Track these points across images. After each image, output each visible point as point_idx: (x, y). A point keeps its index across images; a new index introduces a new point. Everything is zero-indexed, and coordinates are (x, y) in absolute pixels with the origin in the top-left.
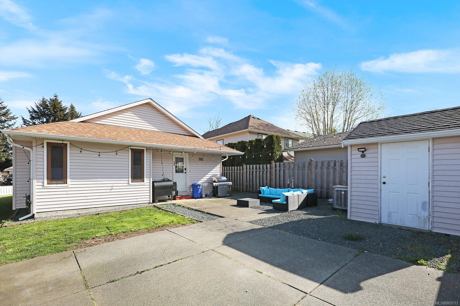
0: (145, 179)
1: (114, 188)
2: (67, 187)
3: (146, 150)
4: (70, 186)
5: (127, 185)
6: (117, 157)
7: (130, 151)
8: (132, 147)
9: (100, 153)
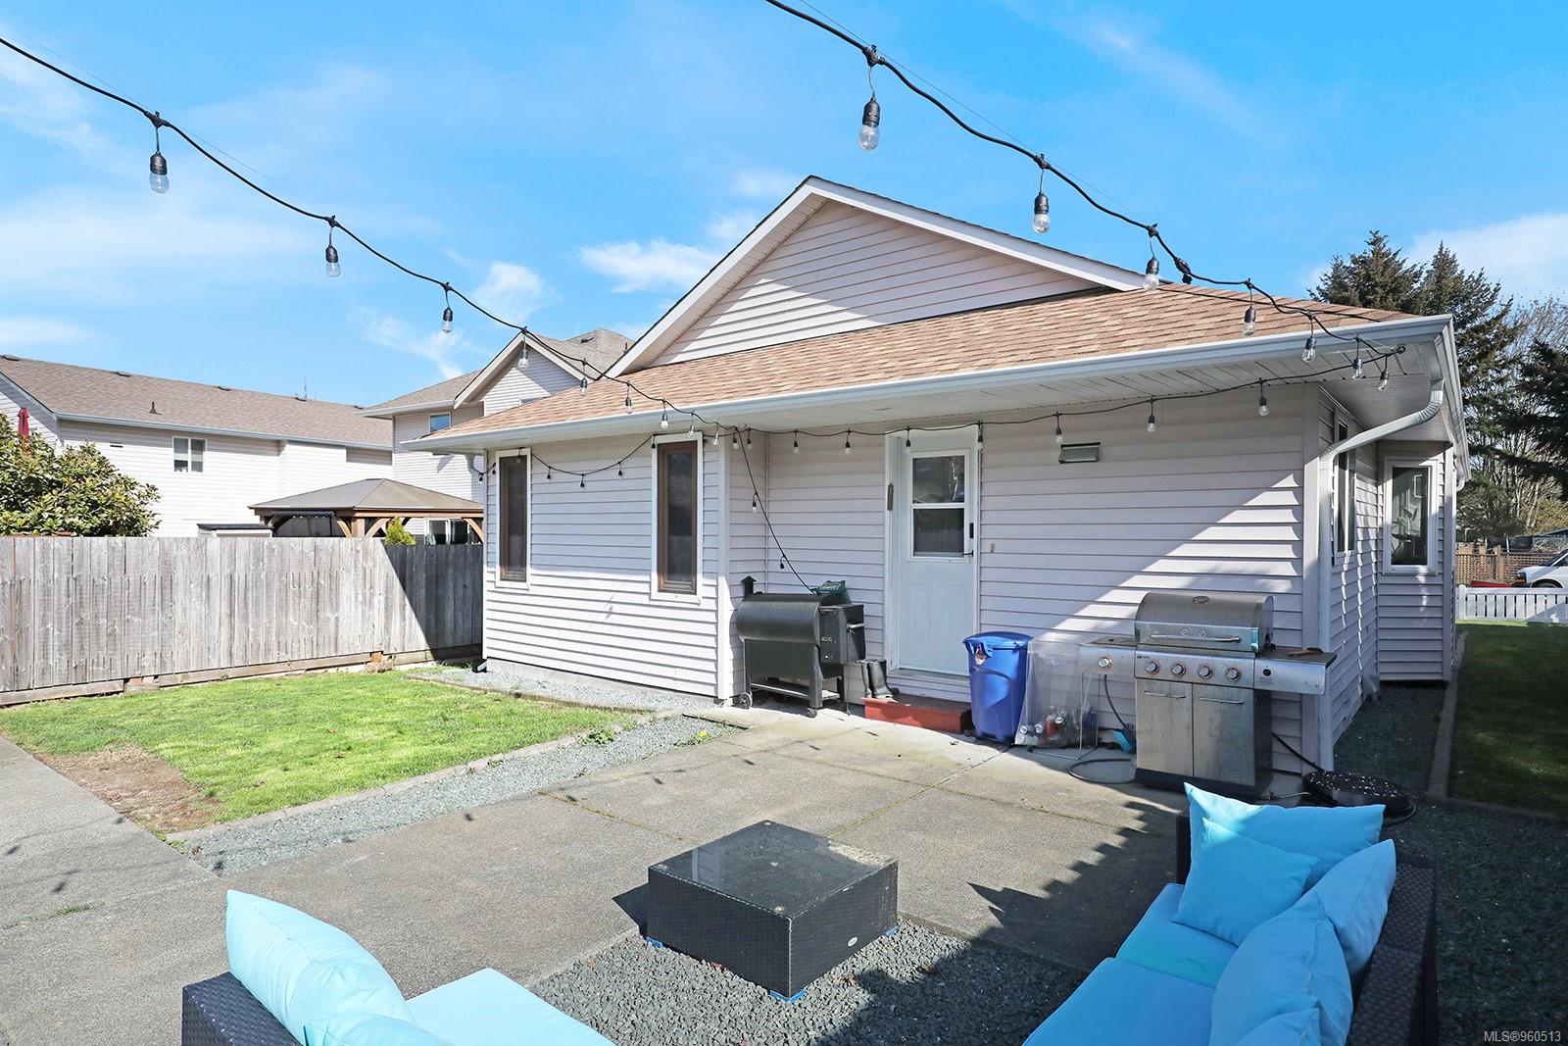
0: (700, 579)
1: (617, 608)
2: (525, 592)
3: (704, 441)
4: (533, 590)
5: (645, 600)
6: (622, 484)
7: (654, 453)
8: (660, 440)
9: (583, 475)
